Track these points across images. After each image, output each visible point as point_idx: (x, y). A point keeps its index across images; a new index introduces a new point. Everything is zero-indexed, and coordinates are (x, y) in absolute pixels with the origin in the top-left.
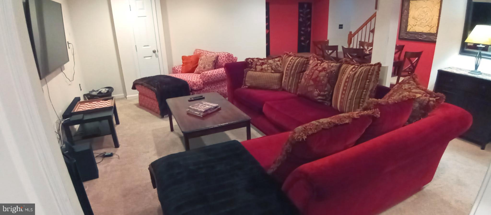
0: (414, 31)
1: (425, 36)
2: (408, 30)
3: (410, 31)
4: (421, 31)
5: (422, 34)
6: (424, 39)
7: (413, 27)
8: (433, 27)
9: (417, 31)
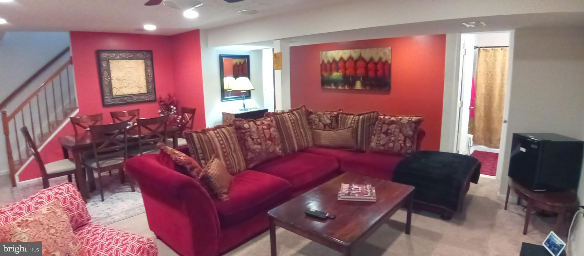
0: (123, 94)
1: (136, 98)
2: (114, 94)
3: (117, 94)
4: (130, 93)
5: (132, 96)
6: (136, 100)
7: (120, 89)
8: (142, 87)
9: (126, 93)
